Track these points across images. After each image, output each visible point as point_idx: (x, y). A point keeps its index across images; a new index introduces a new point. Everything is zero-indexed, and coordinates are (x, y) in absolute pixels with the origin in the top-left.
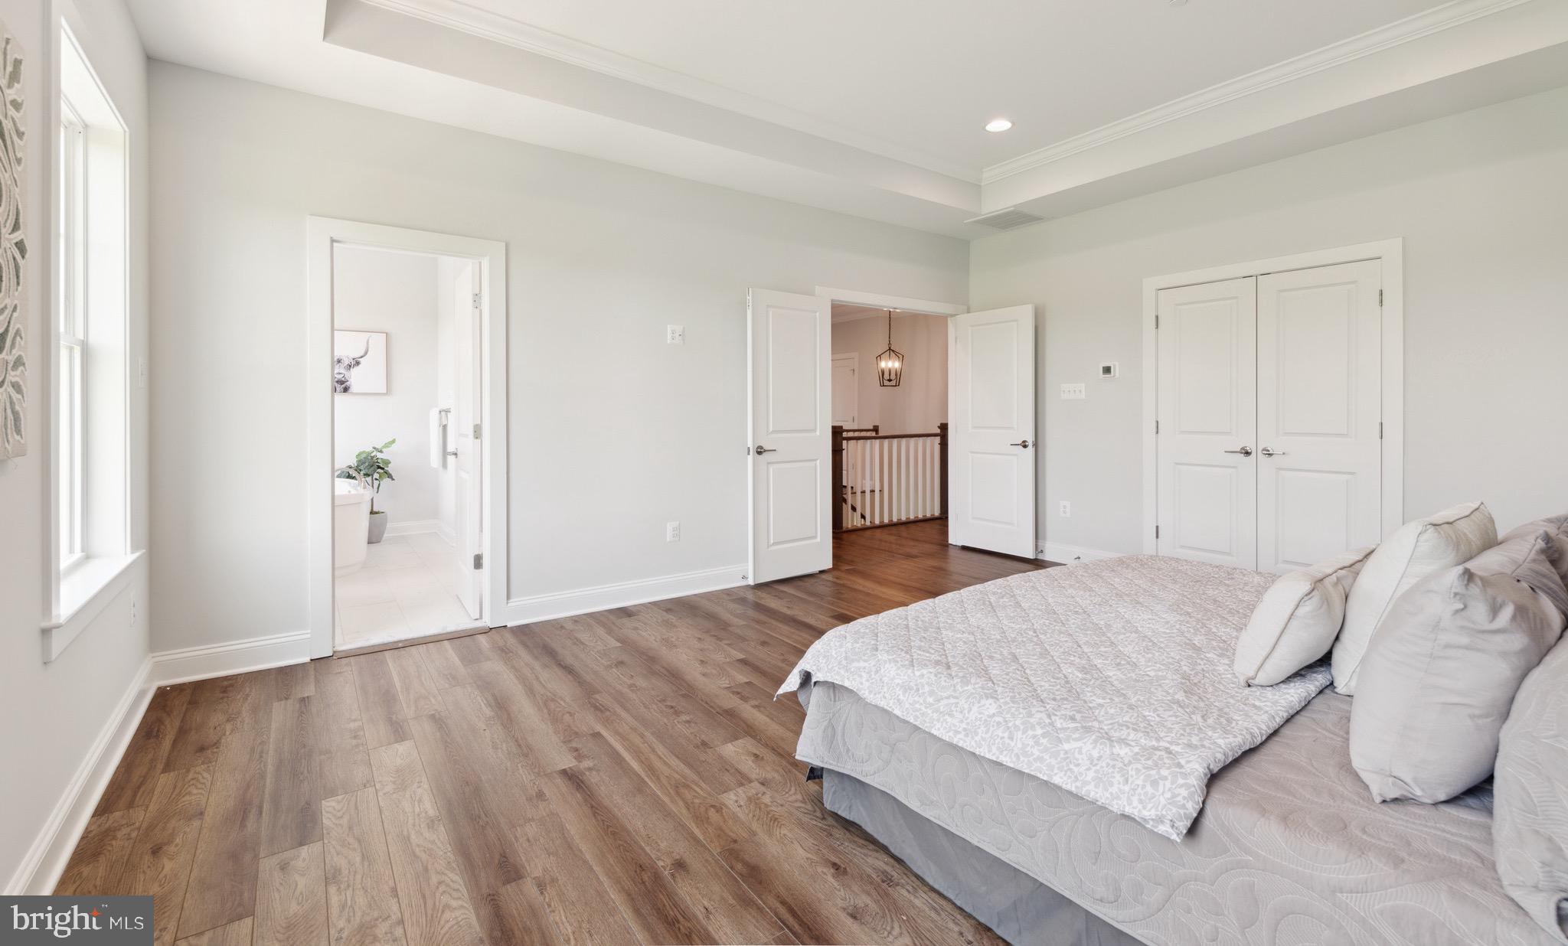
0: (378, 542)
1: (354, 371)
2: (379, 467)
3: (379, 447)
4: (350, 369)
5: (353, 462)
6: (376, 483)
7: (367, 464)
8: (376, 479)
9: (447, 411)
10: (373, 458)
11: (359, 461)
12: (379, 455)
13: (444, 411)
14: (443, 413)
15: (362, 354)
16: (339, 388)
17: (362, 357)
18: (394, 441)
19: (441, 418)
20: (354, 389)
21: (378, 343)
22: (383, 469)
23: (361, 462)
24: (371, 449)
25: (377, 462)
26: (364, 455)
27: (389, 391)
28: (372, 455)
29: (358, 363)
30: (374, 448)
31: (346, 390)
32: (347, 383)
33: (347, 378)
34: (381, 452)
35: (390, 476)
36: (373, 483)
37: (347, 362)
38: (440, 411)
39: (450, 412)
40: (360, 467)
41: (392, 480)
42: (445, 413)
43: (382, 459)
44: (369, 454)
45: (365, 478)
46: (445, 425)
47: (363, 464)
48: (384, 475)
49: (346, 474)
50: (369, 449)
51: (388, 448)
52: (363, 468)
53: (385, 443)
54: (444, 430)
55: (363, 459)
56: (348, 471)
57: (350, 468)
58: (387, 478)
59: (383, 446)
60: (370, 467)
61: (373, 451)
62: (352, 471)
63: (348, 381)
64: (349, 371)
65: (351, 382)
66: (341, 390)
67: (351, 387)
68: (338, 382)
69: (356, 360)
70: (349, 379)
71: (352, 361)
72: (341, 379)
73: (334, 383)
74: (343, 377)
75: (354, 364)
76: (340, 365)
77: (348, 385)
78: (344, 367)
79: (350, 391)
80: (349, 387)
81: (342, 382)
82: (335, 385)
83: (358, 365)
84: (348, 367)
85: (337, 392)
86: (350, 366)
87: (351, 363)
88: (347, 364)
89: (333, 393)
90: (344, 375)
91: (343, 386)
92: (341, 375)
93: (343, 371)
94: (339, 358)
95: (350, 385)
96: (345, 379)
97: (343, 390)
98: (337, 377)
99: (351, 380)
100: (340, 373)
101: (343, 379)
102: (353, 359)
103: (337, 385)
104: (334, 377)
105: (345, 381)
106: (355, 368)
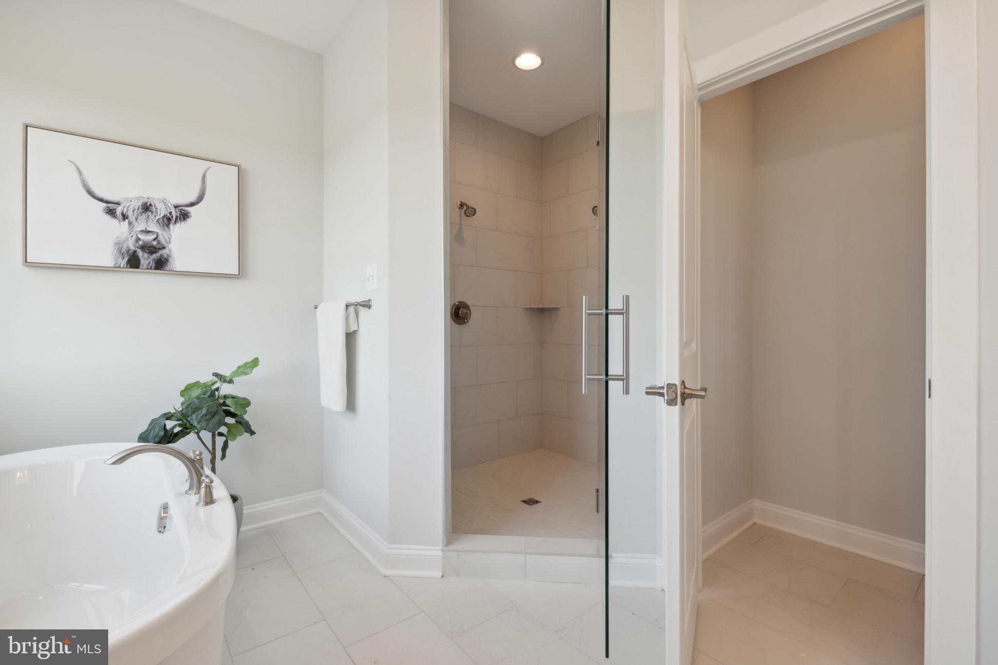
1: (178, 230)
2: (229, 414)
3: (227, 372)
4: (168, 226)
5: (176, 404)
6: (221, 441)
7: (204, 411)
8: (221, 436)
9: (367, 305)
10: (214, 394)
11: (186, 404)
12: (225, 389)
14: (351, 309)
15: (193, 198)
16: (146, 259)
17: (192, 204)
18: (255, 362)
19: (347, 318)
20: (178, 263)
21: (222, 180)
22: (233, 415)
23: (192, 407)
24: (211, 378)
25: (224, 404)
26: (196, 392)
27: (242, 273)
28: (213, 389)
29: (184, 216)
30: (216, 375)
31: (161, 264)
32: (164, 252)
33: (163, 241)
34: (231, 382)
35: (248, 428)
36: (213, 441)
37: (162, 212)
38: (347, 306)
39: (369, 307)
40: (194, 416)
41: (252, 433)
42: (354, 308)
43: (233, 397)
44: (206, 386)
45: (198, 433)
46: (353, 328)
47: (200, 409)
48: (240, 426)
49: (159, 430)
50: (206, 378)
51: (246, 374)
52: (199, 416)
53: (240, 365)
54: (350, 338)
55: (196, 401)
56: (165, 425)
57: (168, 419)
58: (246, 432)
59: (237, 371)
60: (214, 415)
61: (216, 382)
62: (170, 424)
63: (164, 248)
64: (166, 228)
65: (170, 251)
66: (149, 263)
67: (171, 260)
68: (143, 248)
69: (181, 208)
70: (165, 244)
71: (173, 211)
72: (151, 242)
73: (132, 248)
74: (154, 239)
75: (177, 217)
76: (149, 216)
77: (165, 256)
78: (155, 221)
79: (168, 267)
80: (167, 260)
81: (150, 249)
82: (135, 252)
83: (185, 219)
84: (166, 221)
85: (141, 267)
86: (169, 220)
87: (171, 213)
88: (162, 215)
89: (131, 267)
90: (157, 236)
91: (154, 256)
92: (150, 234)
93: (153, 227)
94: (146, 203)
95: (169, 256)
96: (159, 243)
97: (153, 264)
98: (141, 237)
99: (171, 246)
100: (148, 229)
101: (155, 243)
102: (176, 207)
103: (140, 253)
104: (134, 238)
105: (158, 246)
106: (178, 225)
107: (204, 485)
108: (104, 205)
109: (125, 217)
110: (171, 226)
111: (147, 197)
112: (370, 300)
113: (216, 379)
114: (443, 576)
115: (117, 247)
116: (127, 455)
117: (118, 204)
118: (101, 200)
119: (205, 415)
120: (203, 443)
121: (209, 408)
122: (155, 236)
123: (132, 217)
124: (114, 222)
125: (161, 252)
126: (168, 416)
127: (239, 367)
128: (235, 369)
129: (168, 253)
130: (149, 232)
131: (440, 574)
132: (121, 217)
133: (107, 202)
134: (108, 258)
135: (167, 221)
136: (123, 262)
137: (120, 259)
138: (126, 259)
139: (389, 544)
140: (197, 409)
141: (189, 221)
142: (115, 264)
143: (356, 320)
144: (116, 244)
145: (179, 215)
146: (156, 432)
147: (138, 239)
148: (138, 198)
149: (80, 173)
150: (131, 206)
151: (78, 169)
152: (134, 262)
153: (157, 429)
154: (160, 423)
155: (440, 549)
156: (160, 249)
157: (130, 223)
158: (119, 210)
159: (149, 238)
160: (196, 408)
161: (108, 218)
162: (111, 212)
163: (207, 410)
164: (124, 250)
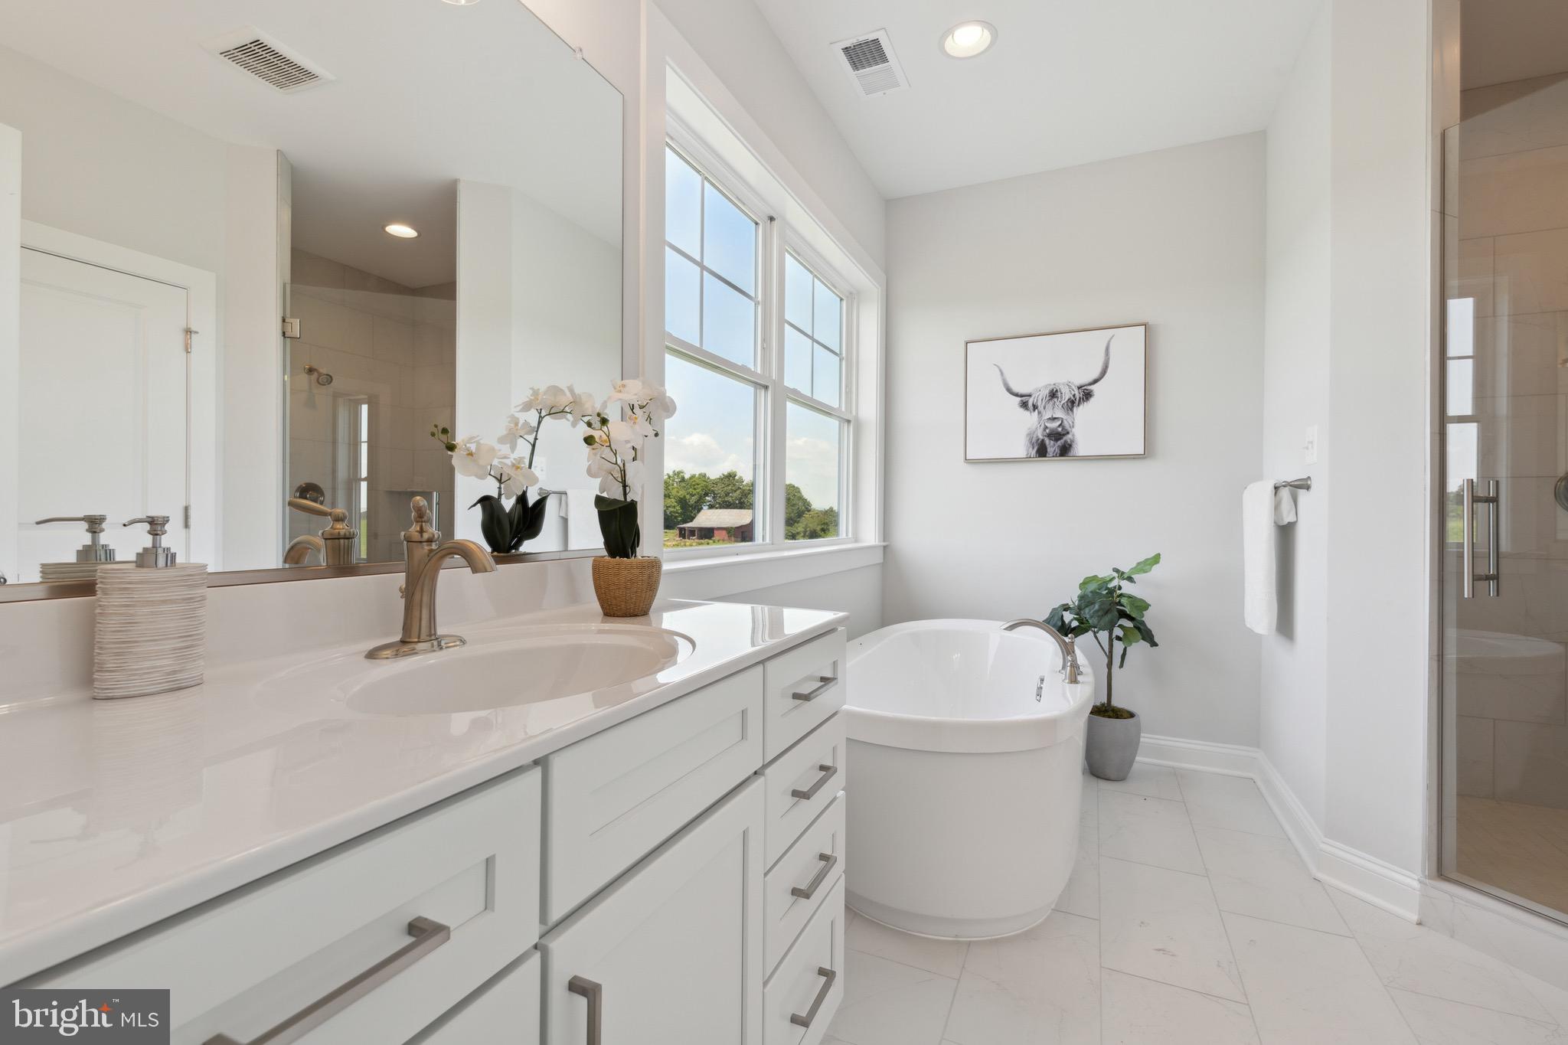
0: (1121, 778)
1: (1081, 412)
2: (1123, 615)
3: (1126, 569)
4: (1072, 410)
5: (1072, 597)
6: (1118, 647)
7: (1097, 607)
8: (1118, 638)
9: (1304, 485)
10: (1111, 591)
11: (1081, 598)
12: (1127, 588)
13: (1287, 485)
14: (1285, 493)
15: (1095, 375)
16: (1052, 447)
17: (1095, 381)
18: (1156, 559)
19: (1277, 507)
21: (1129, 346)
22: (1131, 618)
23: (1085, 601)
24: (1110, 573)
25: (1119, 603)
26: (1093, 587)
27: (1149, 452)
28: (1111, 585)
29: (1087, 395)
30: (1116, 570)
31: (1065, 451)
32: (1068, 438)
33: (1067, 427)
34: (1130, 579)
35: (1148, 637)
36: (1111, 646)
37: (1067, 395)
38: (1276, 488)
39: (1308, 488)
40: (1087, 610)
41: (1154, 644)
42: (1290, 490)
43: (1130, 597)
44: (1104, 583)
45: (1095, 633)
46: (1288, 518)
47: (1093, 603)
48: (1136, 631)
49: (1058, 620)
50: (1105, 572)
51: (1145, 572)
52: (1092, 612)
53: (1139, 561)
54: (1285, 534)
55: (1090, 595)
56: (1062, 616)
57: (1065, 610)
58: (1143, 639)
59: (1135, 568)
60: (1107, 612)
61: (1114, 578)
62: (1068, 617)
63: (1068, 433)
64: (1070, 412)
65: (1073, 435)
66: (1055, 451)
67: (1074, 446)
68: (1049, 436)
69: (1085, 387)
70: (1069, 429)
71: (1077, 393)
72: (1056, 429)
73: (1041, 437)
74: (1059, 426)
75: (1080, 398)
76: (1055, 402)
77: (1069, 441)
78: (1060, 406)
79: (1072, 453)
80: (1070, 446)
81: (1056, 436)
82: (1043, 440)
83: (1087, 399)
84: (1069, 404)
85: (1048, 455)
86: (1073, 402)
87: (1074, 395)
88: (1066, 400)
89: (1040, 456)
90: (1062, 421)
91: (1059, 443)
92: (1056, 420)
93: (1059, 414)
94: (1053, 390)
95: (1072, 441)
96: (1063, 429)
97: (1058, 451)
98: (1048, 425)
99: (1074, 430)
100: (1054, 416)
101: (1060, 429)
102: (1079, 388)
103: (1047, 441)
104: (1043, 426)
105: (1063, 433)
106: (1081, 406)
107: (1069, 664)
108: (1019, 399)
109: (1035, 407)
110: (1075, 408)
111: (1052, 383)
112: (1309, 478)
113: (1116, 575)
114: (1419, 924)
115: (1028, 438)
116: (1016, 624)
117: (1030, 396)
118: (1016, 395)
119: (1097, 611)
120: (1101, 646)
121: (1102, 603)
122: (1060, 422)
123: (1041, 408)
124: (1027, 413)
125: (1065, 438)
126: (1066, 608)
127: (1139, 564)
128: (1134, 565)
129: (1072, 438)
130: (1055, 418)
131: (1415, 918)
132: (1031, 408)
133: (1022, 396)
134: (1020, 448)
135: (1072, 404)
136: (1033, 453)
137: (1031, 449)
138: (1036, 449)
139: (1326, 836)
140: (1091, 603)
141: (1092, 400)
142: (1027, 454)
143: (1294, 506)
144: (1028, 435)
145: (1081, 396)
146: (1054, 622)
147: (1046, 427)
148: (1046, 387)
149: (1002, 374)
150: (1040, 396)
151: (1000, 370)
152: (1042, 451)
153: (1056, 618)
154: (1058, 613)
155: (1416, 878)
156: (1064, 435)
157: (1039, 413)
158: (1031, 401)
159: (1056, 424)
160: (1088, 602)
161: (1022, 410)
162: (1024, 405)
163: (1100, 606)
164: (1034, 440)
